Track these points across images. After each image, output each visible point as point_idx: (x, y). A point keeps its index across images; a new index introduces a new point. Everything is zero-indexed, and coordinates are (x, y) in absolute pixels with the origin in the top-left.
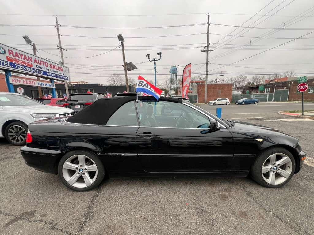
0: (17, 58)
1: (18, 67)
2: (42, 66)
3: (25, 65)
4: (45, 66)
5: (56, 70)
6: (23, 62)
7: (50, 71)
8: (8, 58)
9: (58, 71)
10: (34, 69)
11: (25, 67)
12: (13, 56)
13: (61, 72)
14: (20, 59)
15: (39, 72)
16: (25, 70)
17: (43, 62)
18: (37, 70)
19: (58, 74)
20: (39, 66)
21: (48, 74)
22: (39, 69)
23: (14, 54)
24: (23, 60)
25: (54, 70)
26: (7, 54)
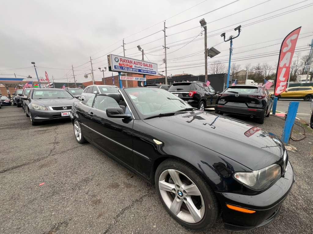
0: (124, 63)
1: (124, 68)
2: (138, 66)
3: (128, 67)
4: (140, 66)
5: (147, 68)
6: (127, 65)
7: (143, 69)
8: (120, 64)
9: (149, 68)
10: (133, 69)
11: (128, 68)
12: (122, 62)
13: (151, 68)
14: (126, 63)
15: (136, 70)
16: (128, 70)
17: (139, 63)
18: (135, 69)
19: (149, 70)
20: (137, 66)
21: (142, 71)
22: (136, 68)
23: (123, 61)
24: (127, 64)
25: (146, 67)
26: (119, 62)
